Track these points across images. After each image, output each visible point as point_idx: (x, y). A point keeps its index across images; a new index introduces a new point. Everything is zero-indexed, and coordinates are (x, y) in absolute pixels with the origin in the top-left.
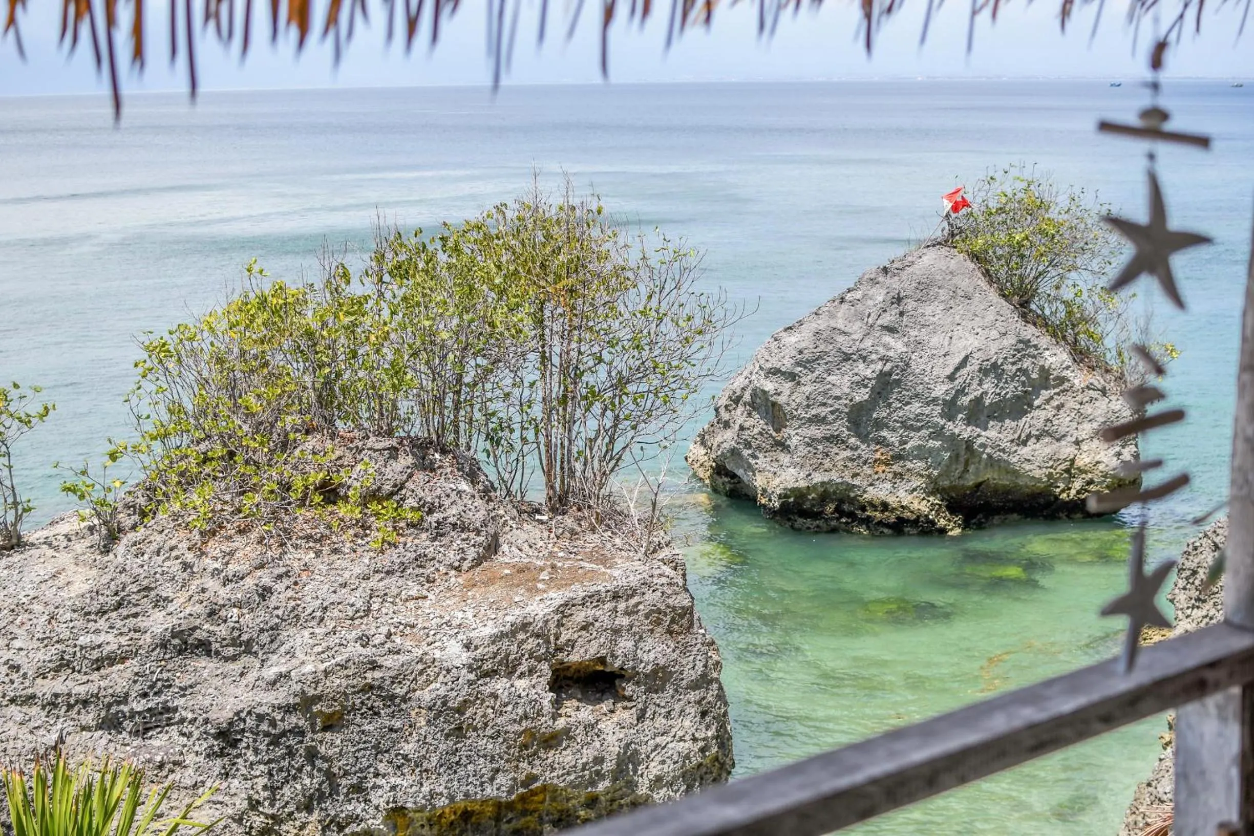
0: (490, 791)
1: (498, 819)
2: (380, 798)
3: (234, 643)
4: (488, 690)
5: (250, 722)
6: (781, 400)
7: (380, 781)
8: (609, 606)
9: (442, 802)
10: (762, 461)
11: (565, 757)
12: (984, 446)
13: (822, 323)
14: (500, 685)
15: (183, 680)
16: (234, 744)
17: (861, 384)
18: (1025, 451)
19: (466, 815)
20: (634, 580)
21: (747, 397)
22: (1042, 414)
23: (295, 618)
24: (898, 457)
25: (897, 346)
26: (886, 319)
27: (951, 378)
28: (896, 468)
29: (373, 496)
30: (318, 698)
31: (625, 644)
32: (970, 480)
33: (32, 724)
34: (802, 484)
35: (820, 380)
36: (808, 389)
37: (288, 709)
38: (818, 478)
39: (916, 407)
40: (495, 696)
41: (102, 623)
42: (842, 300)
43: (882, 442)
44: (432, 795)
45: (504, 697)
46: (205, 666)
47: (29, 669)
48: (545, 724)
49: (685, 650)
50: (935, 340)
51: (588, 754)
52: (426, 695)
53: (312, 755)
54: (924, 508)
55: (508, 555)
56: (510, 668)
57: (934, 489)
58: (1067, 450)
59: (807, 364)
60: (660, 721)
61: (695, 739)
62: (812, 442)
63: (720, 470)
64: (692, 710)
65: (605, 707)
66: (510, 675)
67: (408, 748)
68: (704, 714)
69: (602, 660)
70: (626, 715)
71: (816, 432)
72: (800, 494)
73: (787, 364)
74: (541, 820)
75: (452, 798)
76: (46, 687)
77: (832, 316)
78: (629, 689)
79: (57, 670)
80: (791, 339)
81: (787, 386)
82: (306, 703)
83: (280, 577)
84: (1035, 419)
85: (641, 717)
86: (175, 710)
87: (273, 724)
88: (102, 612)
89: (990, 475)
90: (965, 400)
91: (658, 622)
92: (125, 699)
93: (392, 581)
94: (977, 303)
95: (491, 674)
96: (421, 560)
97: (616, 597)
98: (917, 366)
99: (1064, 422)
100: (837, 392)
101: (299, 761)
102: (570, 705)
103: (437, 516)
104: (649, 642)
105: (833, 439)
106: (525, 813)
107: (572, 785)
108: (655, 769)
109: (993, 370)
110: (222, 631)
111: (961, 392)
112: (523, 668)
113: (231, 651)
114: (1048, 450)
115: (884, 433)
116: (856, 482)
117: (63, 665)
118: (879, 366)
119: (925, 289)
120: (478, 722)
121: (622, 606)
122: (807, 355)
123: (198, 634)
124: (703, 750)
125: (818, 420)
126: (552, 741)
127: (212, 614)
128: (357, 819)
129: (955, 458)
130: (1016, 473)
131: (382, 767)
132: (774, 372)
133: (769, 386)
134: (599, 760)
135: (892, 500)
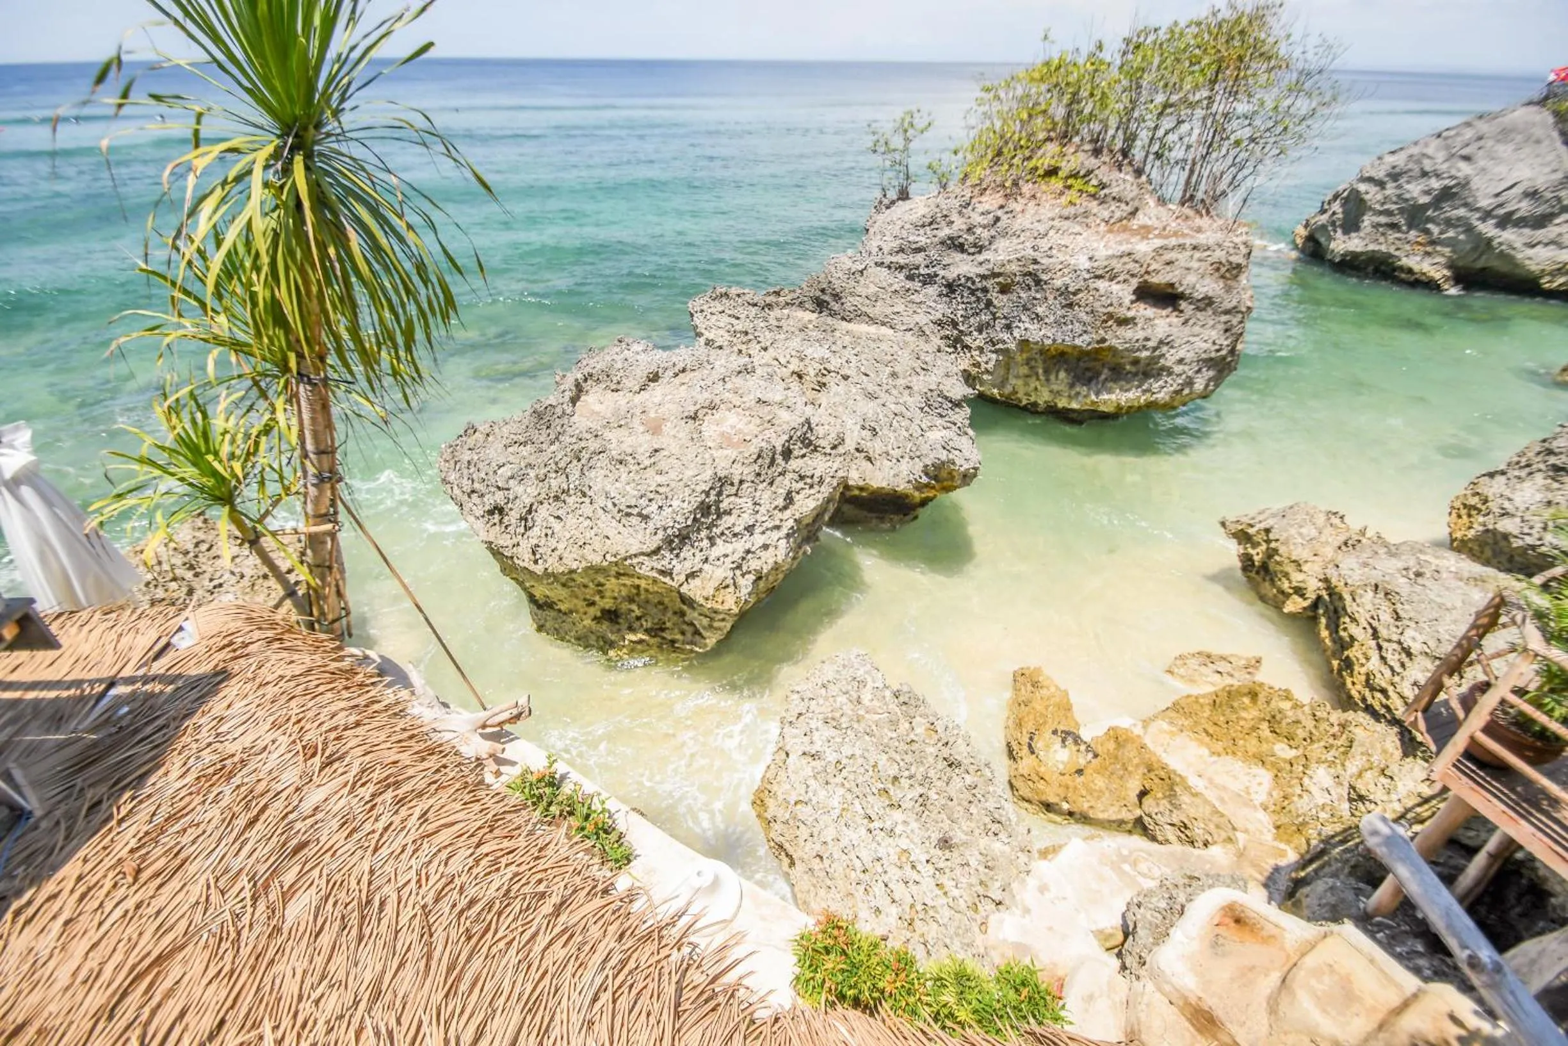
0: (1078, 342)
1: (1079, 360)
2: (1018, 333)
3: (975, 245)
4: (1092, 286)
5: (963, 280)
6: (1367, 197)
7: (1021, 325)
8: (1189, 253)
9: (1048, 342)
10: (1339, 234)
11: (1127, 333)
12: (1501, 244)
13: (1415, 150)
14: (1102, 285)
15: (946, 261)
16: (953, 292)
17: (1427, 193)
18: (1530, 252)
19: (1062, 354)
20: (1211, 242)
21: (1345, 195)
22: (1557, 230)
23: (1004, 234)
24: (1433, 243)
25: (1465, 169)
26: (1466, 151)
27: (1497, 195)
28: (1429, 249)
29: (1074, 175)
30: (1001, 274)
31: (1191, 279)
32: (1480, 264)
34: (1359, 250)
35: (1399, 187)
36: (1388, 192)
37: (984, 277)
38: (1371, 247)
39: (1462, 212)
40: (1097, 290)
41: (922, 231)
42: (1439, 136)
43: (1427, 232)
44: (1045, 337)
45: (1102, 292)
46: (958, 256)
47: (886, 250)
48: (1123, 313)
49: (1228, 289)
50: (1497, 169)
51: (1141, 335)
52: (1058, 283)
53: (989, 304)
54: (1437, 276)
55: (1141, 219)
56: (1112, 277)
57: (1450, 266)
59: (1395, 176)
60: (1197, 329)
61: (1214, 343)
62: (1376, 226)
63: (1311, 238)
64: (1221, 327)
65: (1164, 313)
66: (1111, 280)
67: (1040, 310)
68: (1226, 331)
69: (1172, 285)
70: (1175, 320)
71: (1383, 219)
72: (1355, 255)
73: (1380, 174)
74: (1103, 365)
75: (1054, 340)
76: (888, 259)
77: (1426, 145)
78: (1183, 305)
79: (897, 251)
80: (1390, 159)
81: (1375, 189)
82: (994, 276)
83: (1007, 213)
84: (1550, 232)
85: (1185, 323)
88: (923, 226)
89: (1495, 264)
90: (1501, 211)
91: (1218, 270)
93: (1067, 223)
94: (1544, 147)
95: (1100, 277)
96: (1086, 214)
97: (1195, 248)
98: (1475, 185)
100: (1408, 196)
101: (982, 306)
102: (1141, 306)
103: (1106, 191)
104: (1207, 280)
106: (1096, 360)
107: (1127, 349)
108: (1181, 354)
109: (1532, 194)
110: (971, 239)
111: (1501, 205)
112: (1121, 278)
113: (972, 250)
114: (1550, 254)
115: (1430, 226)
116: (1397, 253)
117: (902, 250)
118: (1446, 182)
120: (1082, 303)
121: (1197, 255)
122: (1397, 170)
123: (960, 240)
124: (1218, 351)
125: (1388, 213)
126: (1124, 322)
127: (969, 230)
128: (1004, 342)
129: (1475, 249)
130: (1517, 265)
131: (1023, 318)
132: (1370, 180)
133: (1362, 187)
134: (1147, 339)
135: (1416, 268)
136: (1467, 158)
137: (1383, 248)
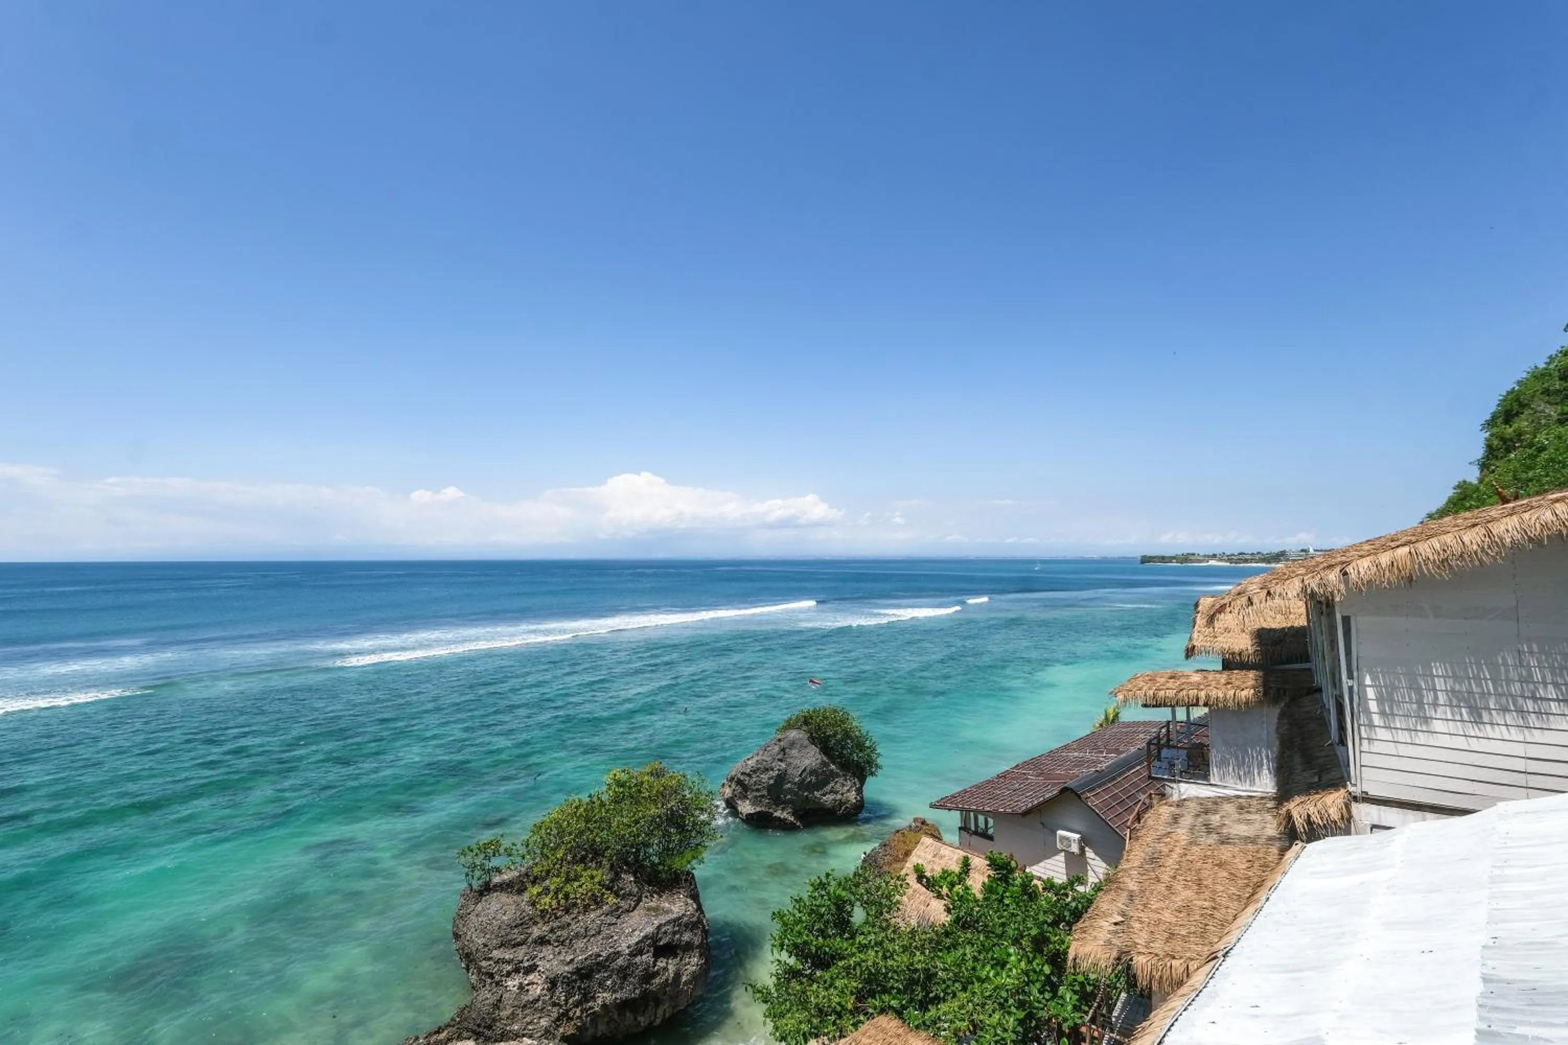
0: (633, 995)
2: (600, 1001)
3: (558, 941)
4: (634, 961)
5: (561, 977)
6: (746, 782)
7: (600, 995)
8: (672, 924)
9: (618, 1001)
10: (739, 802)
12: (811, 798)
13: (759, 758)
17: (772, 778)
18: (826, 798)
21: (736, 779)
22: (831, 786)
24: (783, 803)
25: (783, 765)
26: (780, 756)
27: (800, 775)
30: (582, 969)
31: (677, 936)
32: (807, 810)
33: (493, 991)
34: (753, 811)
35: (758, 776)
36: (754, 779)
37: (572, 973)
38: (758, 810)
39: (789, 785)
40: (636, 964)
41: (516, 931)
42: (766, 750)
43: (778, 798)
44: (616, 999)
45: (639, 963)
46: (548, 951)
48: (651, 970)
50: (795, 763)
52: (615, 965)
53: (579, 988)
54: (792, 819)
56: (640, 952)
57: (795, 813)
58: (839, 797)
59: (755, 772)
60: (687, 961)
62: (756, 798)
65: (670, 959)
66: (641, 955)
67: (609, 983)
69: (670, 943)
70: (677, 961)
71: (757, 794)
72: (752, 814)
73: (748, 771)
75: (621, 999)
77: (763, 756)
78: (678, 952)
79: (500, 947)
80: (749, 763)
81: (747, 778)
82: (578, 971)
83: (573, 919)
84: (828, 788)
85: (681, 961)
86: (538, 966)
87: (568, 979)
88: (516, 927)
89: (814, 807)
90: (805, 783)
92: (522, 962)
94: (808, 749)
95: (635, 956)
96: (617, 909)
97: (674, 921)
98: (789, 772)
99: (838, 786)
100: (763, 781)
101: (575, 991)
102: (659, 961)
104: (685, 935)
105: (763, 796)
106: (644, 1001)
107: (658, 991)
109: (814, 773)
111: (804, 780)
112: (645, 951)
113: (556, 944)
114: (833, 798)
115: (779, 795)
116: (770, 811)
118: (777, 772)
119: (792, 744)
120: (631, 973)
121: (676, 924)
122: (754, 769)
123: (547, 938)
125: (758, 790)
126: (653, 976)
129: (802, 803)
130: (823, 806)
131: (600, 991)
132: (743, 774)
133: (742, 778)
135: (781, 817)
136: (781, 760)
137: (763, 809)
